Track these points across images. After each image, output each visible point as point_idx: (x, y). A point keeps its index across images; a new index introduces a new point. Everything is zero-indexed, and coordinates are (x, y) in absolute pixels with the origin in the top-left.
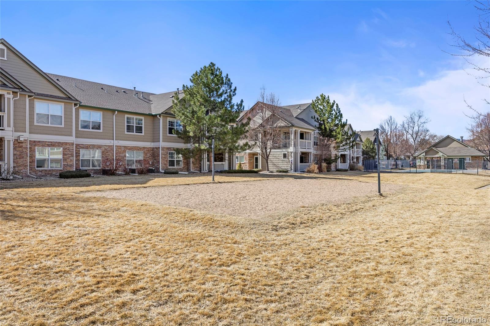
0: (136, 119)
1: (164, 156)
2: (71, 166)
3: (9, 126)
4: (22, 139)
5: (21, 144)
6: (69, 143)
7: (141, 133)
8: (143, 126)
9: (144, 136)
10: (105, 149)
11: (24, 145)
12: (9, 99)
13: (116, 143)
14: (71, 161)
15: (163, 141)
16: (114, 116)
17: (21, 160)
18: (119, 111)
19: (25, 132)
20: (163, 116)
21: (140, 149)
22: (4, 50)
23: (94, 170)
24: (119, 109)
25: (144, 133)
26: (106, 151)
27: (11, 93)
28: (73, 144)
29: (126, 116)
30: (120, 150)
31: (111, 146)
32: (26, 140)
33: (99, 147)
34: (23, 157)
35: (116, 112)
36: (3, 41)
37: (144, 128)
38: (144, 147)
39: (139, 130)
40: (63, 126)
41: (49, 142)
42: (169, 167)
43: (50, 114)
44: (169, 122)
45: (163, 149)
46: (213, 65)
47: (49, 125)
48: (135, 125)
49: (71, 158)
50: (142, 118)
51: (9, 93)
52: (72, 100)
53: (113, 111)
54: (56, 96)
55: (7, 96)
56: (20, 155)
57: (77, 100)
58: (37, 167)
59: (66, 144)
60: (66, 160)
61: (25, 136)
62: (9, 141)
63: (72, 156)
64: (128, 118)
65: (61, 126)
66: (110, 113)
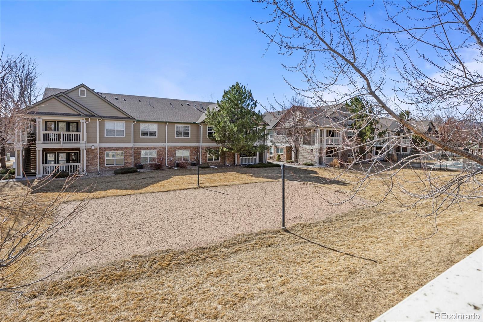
0: (184, 127)
1: (203, 153)
2: (130, 163)
3: (83, 140)
4: (93, 148)
5: (93, 151)
6: (129, 148)
7: (189, 136)
8: (190, 131)
9: (190, 139)
10: (160, 150)
11: (95, 151)
12: (83, 123)
13: (167, 145)
14: (130, 159)
15: (203, 143)
16: (166, 126)
17: (94, 161)
18: (169, 122)
19: (96, 143)
20: (203, 124)
21: (187, 148)
22: (84, 91)
23: (151, 164)
24: (170, 121)
25: (191, 136)
26: (160, 151)
27: (85, 119)
28: (131, 148)
29: (176, 125)
30: (171, 150)
31: (164, 147)
32: (97, 148)
33: (155, 148)
34: (95, 159)
35: (167, 123)
36: (83, 85)
37: (191, 133)
38: (190, 147)
39: (187, 134)
40: (124, 136)
41: (114, 148)
42: (208, 161)
43: (115, 129)
44: (209, 128)
45: (203, 148)
46: (238, 84)
47: (115, 136)
48: (183, 131)
49: (131, 158)
50: (190, 125)
51: (83, 120)
52: (131, 119)
53: (165, 122)
54: (119, 117)
55: (81, 121)
56: (93, 158)
57: (134, 119)
58: (107, 165)
59: (127, 148)
60: (127, 159)
61: (96, 146)
62: (83, 150)
63: (131, 156)
64: (177, 127)
65: (123, 137)
66: (163, 124)
